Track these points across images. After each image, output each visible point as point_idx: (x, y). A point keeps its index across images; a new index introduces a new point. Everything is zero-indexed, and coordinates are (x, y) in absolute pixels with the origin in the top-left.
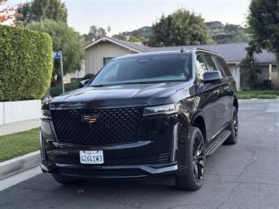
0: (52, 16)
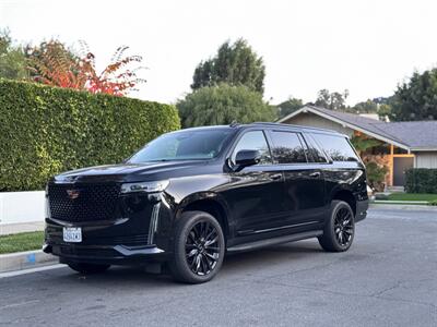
0: (241, 78)
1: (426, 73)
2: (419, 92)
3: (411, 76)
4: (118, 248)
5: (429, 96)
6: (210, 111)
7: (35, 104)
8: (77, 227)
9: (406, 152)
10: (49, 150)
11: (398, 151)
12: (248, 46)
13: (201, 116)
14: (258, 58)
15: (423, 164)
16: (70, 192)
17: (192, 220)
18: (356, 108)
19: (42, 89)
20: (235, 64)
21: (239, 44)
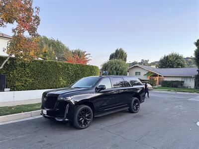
1: (167, 56)
5: (168, 62)
6: (112, 66)
7: (59, 67)
9: (162, 76)
12: (123, 50)
14: (125, 52)
19: (61, 63)
20: (119, 54)
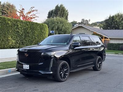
0: (62, 15)
1: (113, 16)
2: (111, 21)
3: (109, 16)
4: (40, 71)
5: (114, 22)
6: (53, 25)
7: (8, 24)
8: (28, 65)
9: (108, 38)
10: (12, 37)
11: (105, 38)
12: (64, 6)
13: (51, 26)
14: (66, 10)
15: (112, 42)
16: (26, 54)
17: (61, 63)
18: (92, 24)
19: (10, 19)
20: (60, 11)
21: (61, 6)
